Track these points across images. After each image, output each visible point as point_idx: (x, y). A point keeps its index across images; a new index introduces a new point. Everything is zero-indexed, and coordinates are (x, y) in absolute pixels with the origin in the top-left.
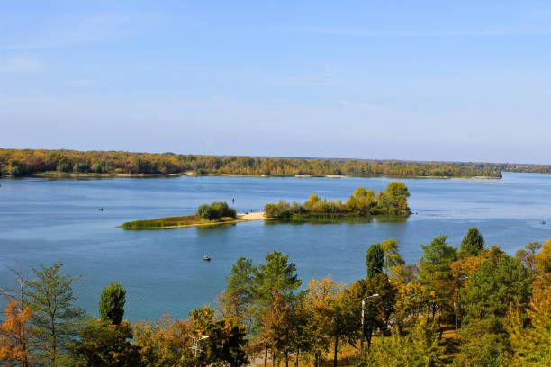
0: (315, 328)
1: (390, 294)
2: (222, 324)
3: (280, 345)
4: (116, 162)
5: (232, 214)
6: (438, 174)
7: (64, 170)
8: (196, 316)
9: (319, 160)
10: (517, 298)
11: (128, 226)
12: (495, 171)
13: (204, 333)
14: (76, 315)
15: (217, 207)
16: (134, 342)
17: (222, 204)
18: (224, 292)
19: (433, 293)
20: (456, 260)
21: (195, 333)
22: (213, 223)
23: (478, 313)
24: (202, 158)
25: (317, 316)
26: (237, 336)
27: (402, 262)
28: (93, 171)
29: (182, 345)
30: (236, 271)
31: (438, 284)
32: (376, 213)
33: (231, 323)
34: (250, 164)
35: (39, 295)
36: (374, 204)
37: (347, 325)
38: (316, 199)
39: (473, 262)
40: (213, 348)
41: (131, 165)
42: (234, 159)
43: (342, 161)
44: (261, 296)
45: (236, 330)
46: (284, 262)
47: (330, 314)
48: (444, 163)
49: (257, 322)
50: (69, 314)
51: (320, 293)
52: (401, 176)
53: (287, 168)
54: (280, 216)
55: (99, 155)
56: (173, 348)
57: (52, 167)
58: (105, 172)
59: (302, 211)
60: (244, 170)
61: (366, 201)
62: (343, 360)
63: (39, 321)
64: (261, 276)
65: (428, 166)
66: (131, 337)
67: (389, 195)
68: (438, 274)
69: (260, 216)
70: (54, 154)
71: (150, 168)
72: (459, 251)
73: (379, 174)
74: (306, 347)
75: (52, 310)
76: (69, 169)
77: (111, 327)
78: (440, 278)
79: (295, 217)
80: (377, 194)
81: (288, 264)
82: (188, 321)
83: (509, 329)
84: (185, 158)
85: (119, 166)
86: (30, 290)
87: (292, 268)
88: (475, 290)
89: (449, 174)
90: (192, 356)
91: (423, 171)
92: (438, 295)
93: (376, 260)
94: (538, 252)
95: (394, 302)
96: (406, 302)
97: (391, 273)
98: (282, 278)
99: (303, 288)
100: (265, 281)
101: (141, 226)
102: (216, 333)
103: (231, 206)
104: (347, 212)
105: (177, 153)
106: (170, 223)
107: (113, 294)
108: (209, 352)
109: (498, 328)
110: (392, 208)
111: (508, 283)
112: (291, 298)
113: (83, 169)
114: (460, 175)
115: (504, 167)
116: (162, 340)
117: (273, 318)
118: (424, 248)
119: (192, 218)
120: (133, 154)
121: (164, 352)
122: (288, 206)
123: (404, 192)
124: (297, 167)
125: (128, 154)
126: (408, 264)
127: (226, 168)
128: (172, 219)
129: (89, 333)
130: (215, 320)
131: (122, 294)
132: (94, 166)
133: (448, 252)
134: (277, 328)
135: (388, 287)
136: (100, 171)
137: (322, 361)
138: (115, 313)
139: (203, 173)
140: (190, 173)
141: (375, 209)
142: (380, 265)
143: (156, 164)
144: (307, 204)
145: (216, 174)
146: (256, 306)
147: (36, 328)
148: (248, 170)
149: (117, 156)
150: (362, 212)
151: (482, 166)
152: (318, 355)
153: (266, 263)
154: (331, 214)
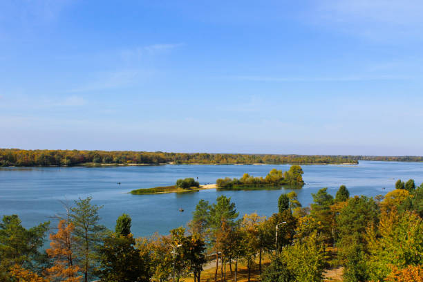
0: (247, 242)
1: (293, 223)
2: (190, 238)
3: (226, 253)
4: (128, 157)
5: (197, 185)
6: (320, 162)
7: (97, 162)
8: (174, 233)
9: (249, 155)
10: (371, 222)
11: (135, 193)
12: (355, 160)
13: (179, 244)
14: (101, 229)
15: (188, 181)
16: (136, 247)
17: (191, 179)
18: (191, 221)
19: (319, 223)
20: (333, 204)
21: (173, 243)
22: (185, 190)
23: (347, 231)
24: (179, 154)
25: (248, 235)
26: (199, 246)
27: (300, 205)
28: (114, 162)
29: (166, 251)
30: (198, 208)
31: (322, 217)
32: (284, 184)
33: (196, 237)
34: (207, 157)
35: (77, 216)
36: (282, 179)
37: (266, 241)
38: (247, 176)
39: (343, 206)
40: (185, 253)
41: (136, 158)
42: (198, 154)
43: (263, 156)
44: (214, 222)
45: (198, 242)
46: (228, 201)
47: (256, 234)
48: (323, 156)
49: (212, 239)
50: (97, 229)
51: (250, 222)
52: (298, 163)
53: (229, 159)
54: (225, 186)
55: (117, 153)
56: (161, 252)
57: (90, 160)
58: (121, 163)
59: (239, 183)
60: (203, 161)
61: (276, 177)
62: (265, 264)
63: (78, 233)
64: (214, 211)
65: (314, 157)
66: (134, 244)
67: (291, 173)
68: (322, 211)
69: (213, 186)
70: (91, 152)
71: (147, 160)
72: (335, 198)
73: (285, 162)
74: (242, 253)
75: (86, 226)
76: (100, 161)
77: (122, 237)
78: (323, 214)
79: (235, 187)
80: (284, 173)
81: (231, 203)
82: (169, 236)
83: (367, 239)
84: (169, 154)
85: (129, 159)
86: (74, 214)
87: (233, 205)
88: (345, 217)
89: (327, 162)
90: (172, 257)
91: (311, 160)
92: (322, 224)
93: (284, 203)
94: (383, 201)
95: (296, 228)
96: (303, 228)
97: (295, 212)
98: (226, 212)
99: (239, 217)
100: (217, 213)
101: (142, 192)
102: (187, 243)
103: (196, 180)
104: (265, 183)
105: (164, 152)
106: (160, 190)
107: (124, 221)
108: (182, 255)
109: (361, 240)
110: (293, 181)
111: (365, 213)
112: (233, 224)
113: (108, 161)
114: (333, 162)
115: (360, 158)
116: (154, 247)
117: (222, 235)
118: (314, 196)
119: (172, 188)
120: (138, 152)
121: (154, 255)
122: (230, 180)
123: (301, 171)
124: (235, 159)
125: (135, 153)
127: (193, 160)
128: (161, 188)
129: (108, 241)
130: (186, 235)
131: (129, 221)
132: (115, 159)
133: (328, 198)
134: (224, 242)
135: (292, 218)
136: (118, 162)
137: (252, 263)
138: (126, 231)
139: (180, 163)
140: (172, 163)
141: (283, 182)
142: (287, 207)
143: (151, 158)
144: (242, 179)
145: (187, 163)
146: (211, 229)
147: (76, 236)
148: (206, 161)
149: (128, 153)
150: (274, 183)
151: (346, 157)
152: (249, 259)
153: (217, 203)
154: (256, 185)
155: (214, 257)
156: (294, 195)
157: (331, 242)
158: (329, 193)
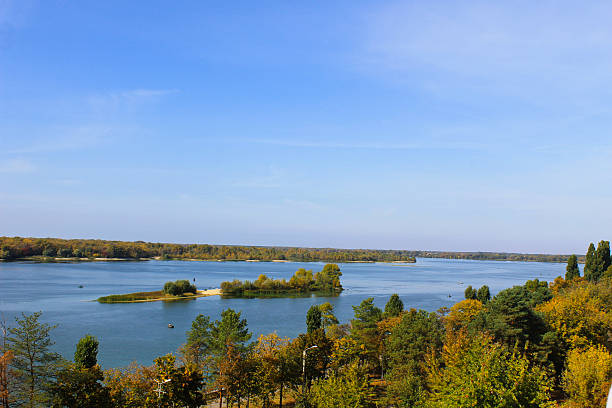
0: (263, 374)
1: (327, 346)
2: (183, 369)
3: (233, 390)
4: (94, 248)
5: (193, 290)
6: (364, 259)
7: (49, 255)
8: (160, 363)
9: (267, 248)
10: (432, 346)
11: (103, 300)
12: (411, 256)
13: (167, 378)
14: (54, 359)
15: (180, 285)
16: (104, 384)
17: (185, 282)
18: (184, 345)
19: (362, 346)
20: (381, 320)
21: (158, 377)
22: (176, 298)
23: (400, 359)
24: (168, 245)
25: (265, 364)
26: (196, 380)
27: (337, 322)
28: (75, 256)
29: (147, 388)
30: (195, 326)
31: (366, 338)
32: (314, 290)
33: (190, 369)
34: (209, 250)
35: (20, 340)
36: (313, 283)
37: (290, 372)
38: (264, 278)
39: (395, 322)
40: (175, 390)
41: (106, 251)
42: (195, 246)
43: (286, 249)
44: (217, 347)
45: (194, 375)
46: (237, 318)
47: (275, 363)
48: (369, 251)
49: (213, 370)
50: (48, 358)
51: (267, 346)
52: (335, 260)
53: (240, 254)
54: (233, 292)
55: (79, 243)
56: (140, 391)
57: (39, 252)
58: (85, 256)
59: (252, 288)
60: (203, 256)
61: (306, 279)
62: (287, 404)
63: (19, 364)
64: (217, 331)
65: (356, 252)
66: (102, 379)
67: (325, 275)
68: (366, 330)
69: (217, 292)
70: (40, 241)
71: (122, 254)
72: (384, 312)
73: (316, 259)
74: (256, 391)
75: (31, 354)
76: (53, 254)
77: (85, 370)
78: (368, 334)
79: (246, 293)
80: (315, 274)
81: (241, 320)
82: (153, 367)
83: (427, 369)
84: (153, 245)
85: (96, 252)
86: (14, 337)
87: (244, 323)
88: (398, 340)
89: (374, 260)
90: (156, 398)
91: (353, 256)
92: (366, 347)
93: (315, 319)
94: (447, 316)
95: (330, 353)
96: (341, 354)
97: (329, 331)
98: (235, 332)
99: (253, 340)
100: (221, 334)
101: (115, 300)
102: (178, 377)
103: (192, 283)
104: (288, 288)
105: (147, 242)
106: (140, 297)
107: (87, 345)
108: (171, 394)
109: (418, 371)
110: (327, 285)
111: (424, 334)
112: (243, 349)
113: (65, 254)
114: (382, 260)
115: (417, 254)
116: (130, 384)
117: (227, 365)
118: (355, 308)
119: (158, 294)
120: (109, 242)
121: (131, 395)
122: (240, 283)
123: (338, 272)
124: (248, 253)
125: (105, 242)
126: (342, 323)
127: (188, 254)
128: (141, 294)
129: (64, 375)
130: (177, 365)
131: (95, 345)
132: (75, 252)
133: (375, 312)
134: (230, 374)
135: (325, 340)
136: (80, 256)
137: (269, 403)
138: (90, 361)
139: (169, 258)
140: (157, 258)
141: (313, 286)
142: (319, 324)
143: (129, 250)
144: (256, 282)
145: (180, 259)
146: (212, 356)
147: (16, 370)
148: (207, 256)
149: (95, 243)
150: (302, 289)
151: (400, 253)
152: (265, 398)
153: (221, 320)
154: (277, 291)
155: (216, 395)
156: (329, 308)
157: (378, 372)
158: (376, 305)
